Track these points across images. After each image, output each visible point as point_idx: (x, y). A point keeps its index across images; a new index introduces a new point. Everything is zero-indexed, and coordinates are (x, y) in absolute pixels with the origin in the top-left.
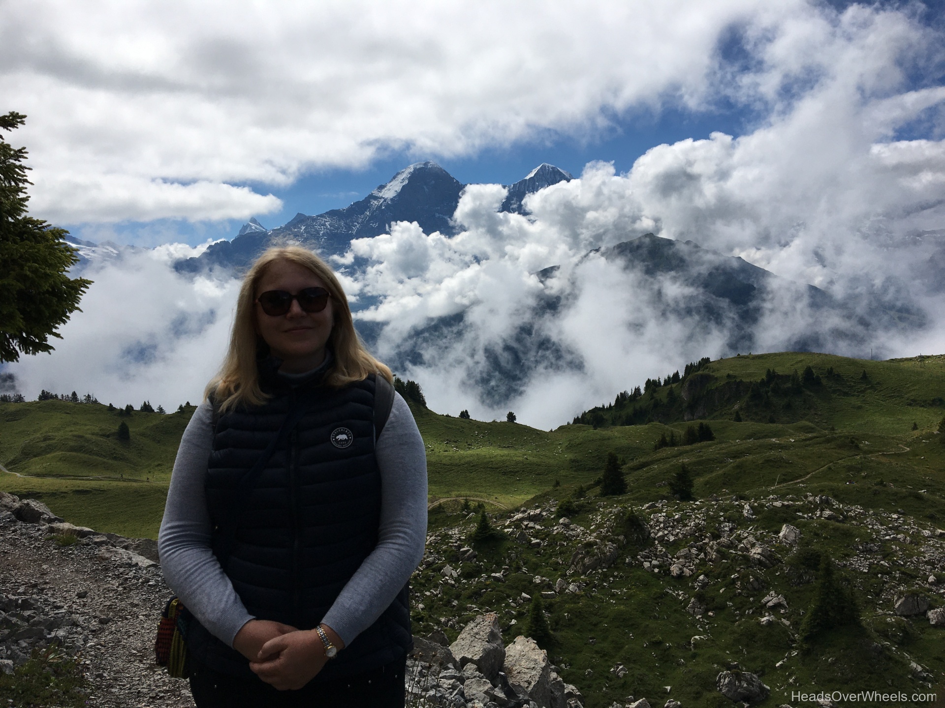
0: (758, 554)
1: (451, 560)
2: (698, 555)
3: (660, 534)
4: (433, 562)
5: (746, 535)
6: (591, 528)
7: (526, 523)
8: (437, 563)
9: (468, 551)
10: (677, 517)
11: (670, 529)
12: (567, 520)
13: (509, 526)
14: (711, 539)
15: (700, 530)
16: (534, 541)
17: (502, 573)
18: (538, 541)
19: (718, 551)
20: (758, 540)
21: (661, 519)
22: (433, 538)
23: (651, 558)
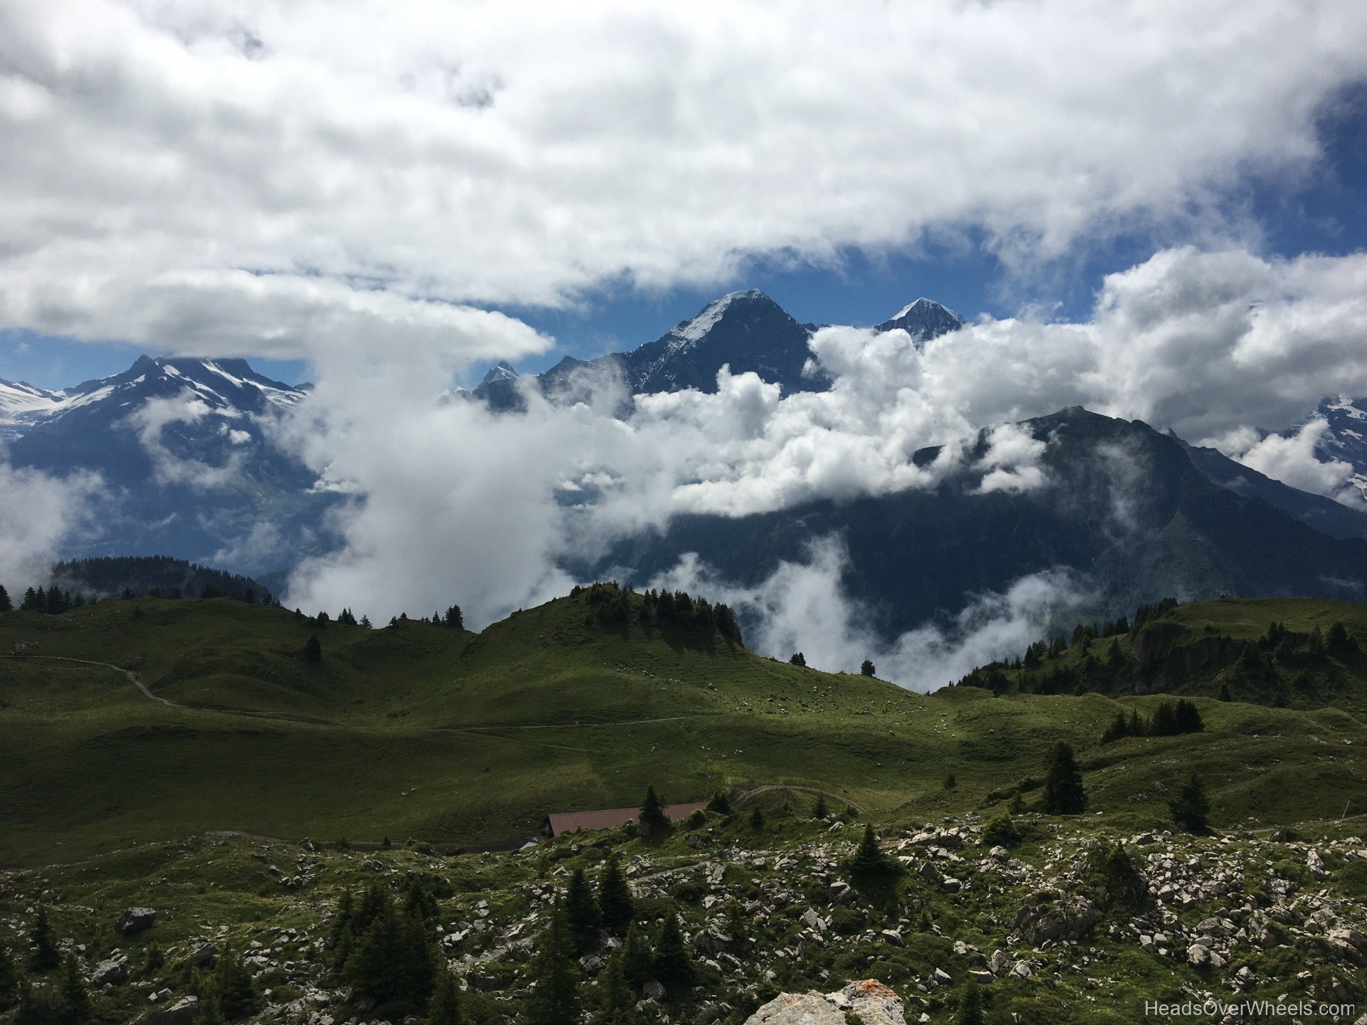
0: (1344, 939)
1: (815, 899)
2: (1234, 931)
3: (1166, 888)
4: (787, 901)
5: (1317, 904)
6: (1046, 868)
7: (934, 849)
8: (793, 903)
9: (843, 887)
10: (1193, 862)
11: (1181, 881)
12: (1003, 851)
13: (905, 852)
14: (1256, 904)
15: (1236, 888)
16: (949, 880)
17: (899, 930)
18: (955, 881)
19: (1271, 928)
20: (1338, 914)
21: (1167, 864)
22: (786, 860)
23: (1153, 930)
